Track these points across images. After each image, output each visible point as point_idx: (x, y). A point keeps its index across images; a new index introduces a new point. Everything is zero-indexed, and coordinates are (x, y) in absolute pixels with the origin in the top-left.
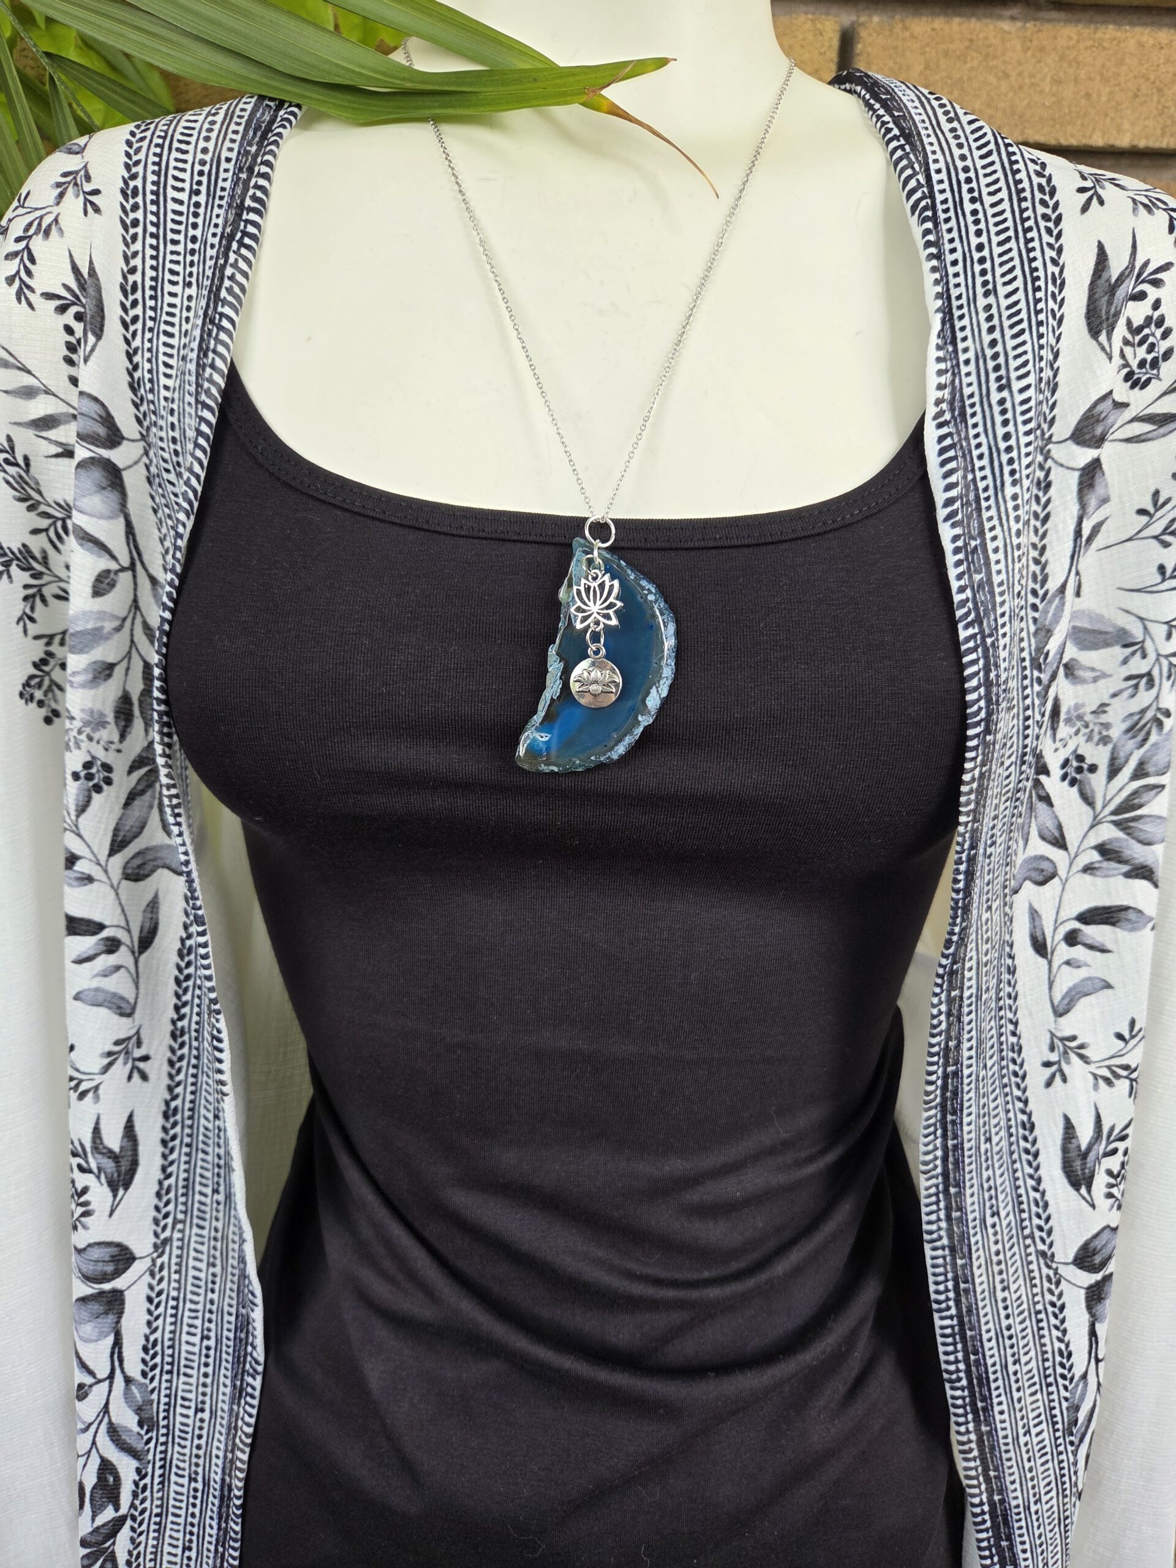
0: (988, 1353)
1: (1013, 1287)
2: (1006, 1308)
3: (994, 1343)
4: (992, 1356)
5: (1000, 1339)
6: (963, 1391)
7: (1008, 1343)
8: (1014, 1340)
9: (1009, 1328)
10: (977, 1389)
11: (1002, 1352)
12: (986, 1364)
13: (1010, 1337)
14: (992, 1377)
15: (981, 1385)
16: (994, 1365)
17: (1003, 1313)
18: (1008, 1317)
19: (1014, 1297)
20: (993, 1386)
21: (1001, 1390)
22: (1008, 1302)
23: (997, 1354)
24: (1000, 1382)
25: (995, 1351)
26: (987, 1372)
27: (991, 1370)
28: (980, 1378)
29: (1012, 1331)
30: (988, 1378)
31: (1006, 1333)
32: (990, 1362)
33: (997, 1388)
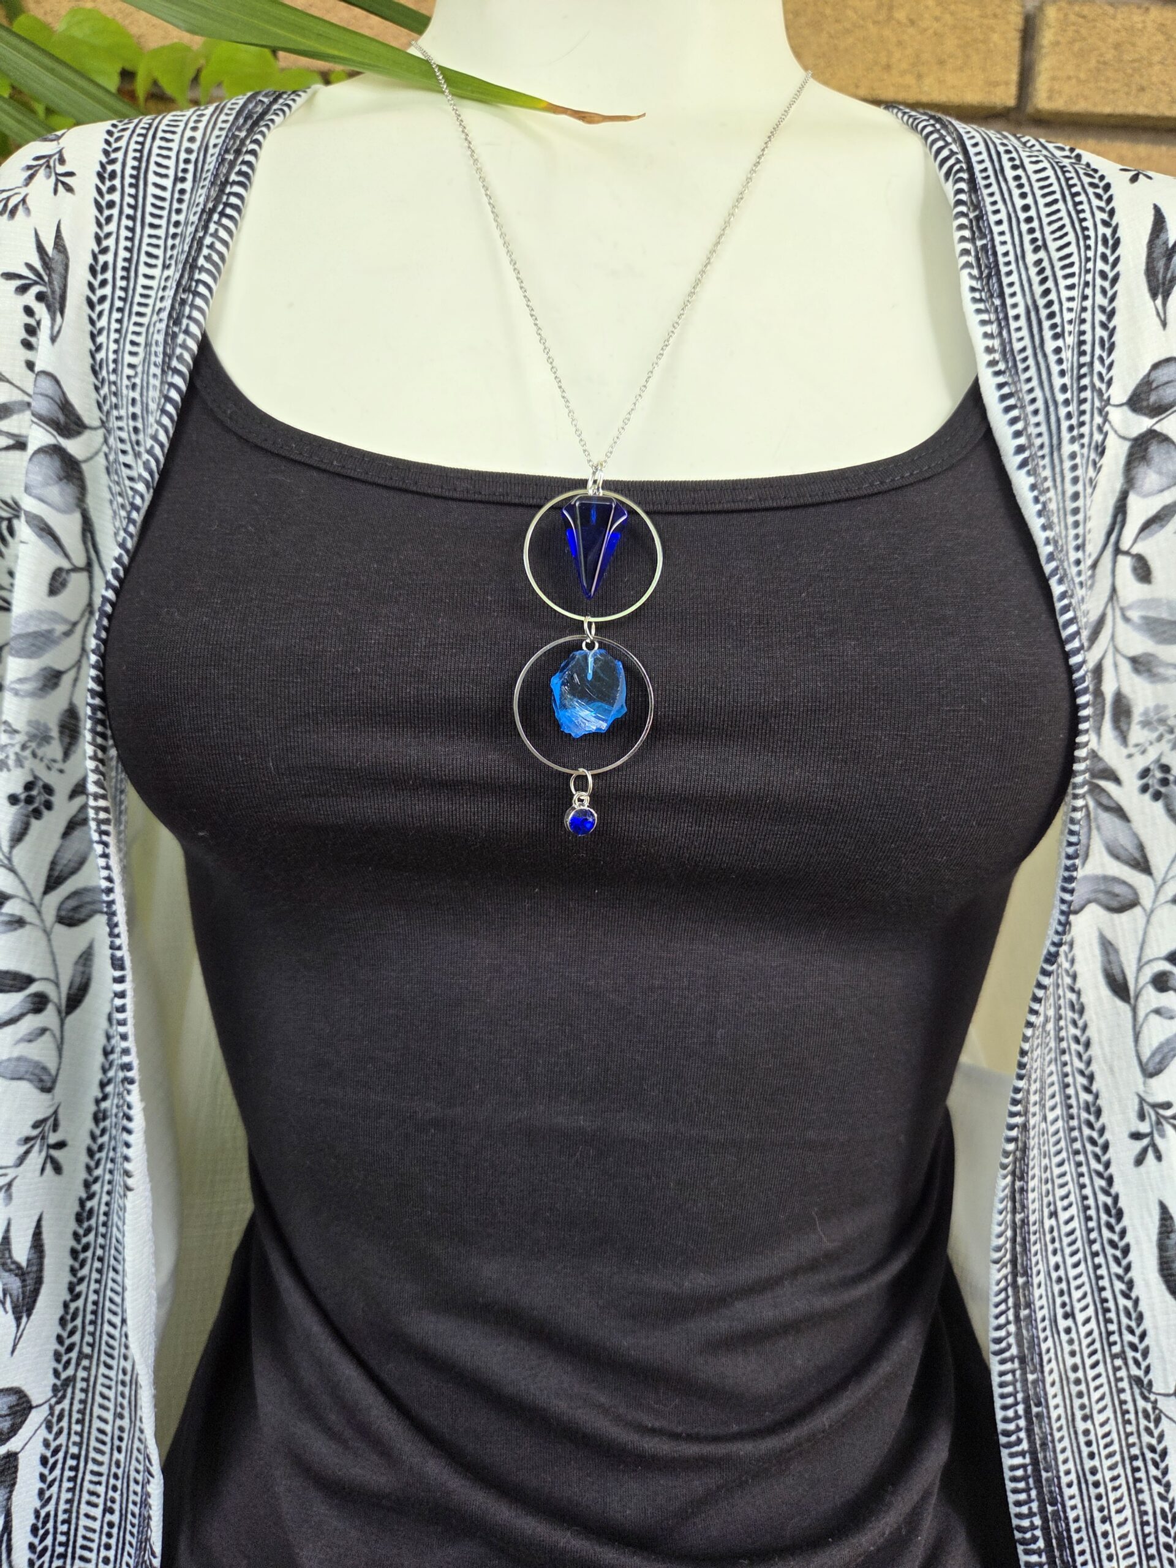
0: (1069, 1503)
1: (1099, 1419)
2: (1089, 1444)
3: (1074, 1490)
4: (1074, 1508)
5: (1084, 1486)
6: (1040, 1556)
7: (1093, 1492)
8: (1101, 1490)
9: (1094, 1471)
10: (1057, 1553)
11: (1087, 1504)
12: (1066, 1518)
13: (1096, 1485)
14: (1075, 1537)
15: (1061, 1547)
16: (1076, 1520)
17: (1085, 1451)
18: (1091, 1456)
19: (1101, 1432)
20: (1077, 1549)
21: (1088, 1556)
22: (1092, 1437)
23: (1080, 1506)
24: (1085, 1545)
25: (1077, 1501)
26: (1068, 1530)
27: (1073, 1526)
28: (1059, 1538)
29: (1099, 1477)
30: (1070, 1538)
31: (1091, 1479)
32: (1071, 1515)
33: (1082, 1553)
